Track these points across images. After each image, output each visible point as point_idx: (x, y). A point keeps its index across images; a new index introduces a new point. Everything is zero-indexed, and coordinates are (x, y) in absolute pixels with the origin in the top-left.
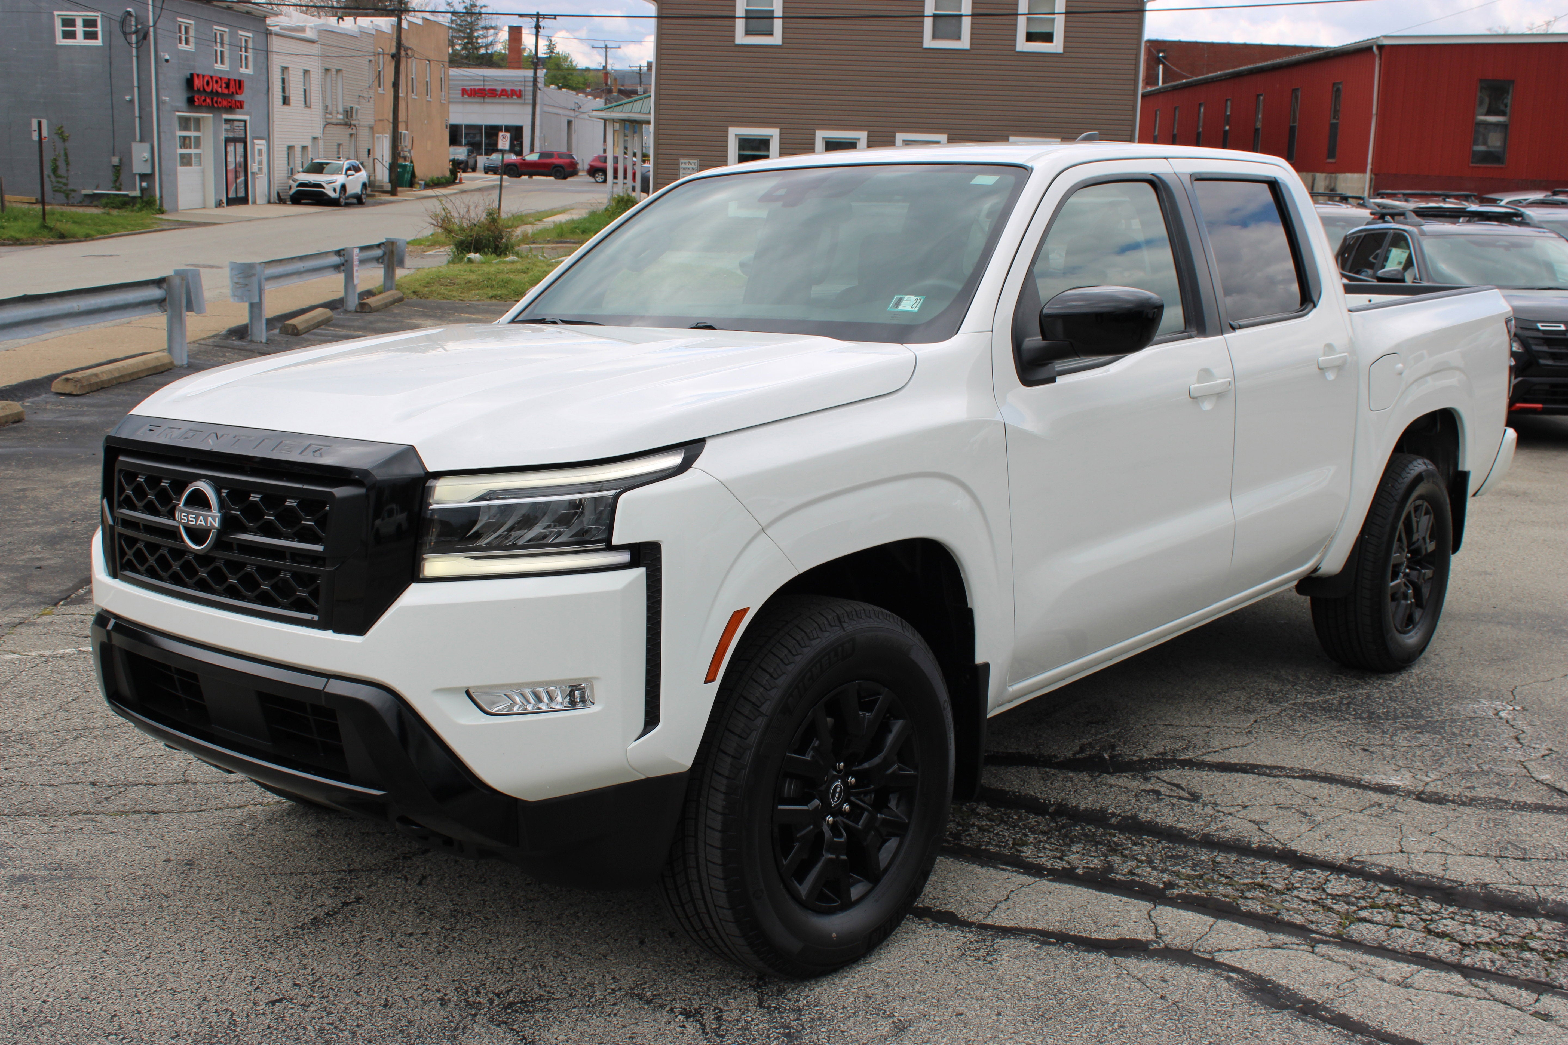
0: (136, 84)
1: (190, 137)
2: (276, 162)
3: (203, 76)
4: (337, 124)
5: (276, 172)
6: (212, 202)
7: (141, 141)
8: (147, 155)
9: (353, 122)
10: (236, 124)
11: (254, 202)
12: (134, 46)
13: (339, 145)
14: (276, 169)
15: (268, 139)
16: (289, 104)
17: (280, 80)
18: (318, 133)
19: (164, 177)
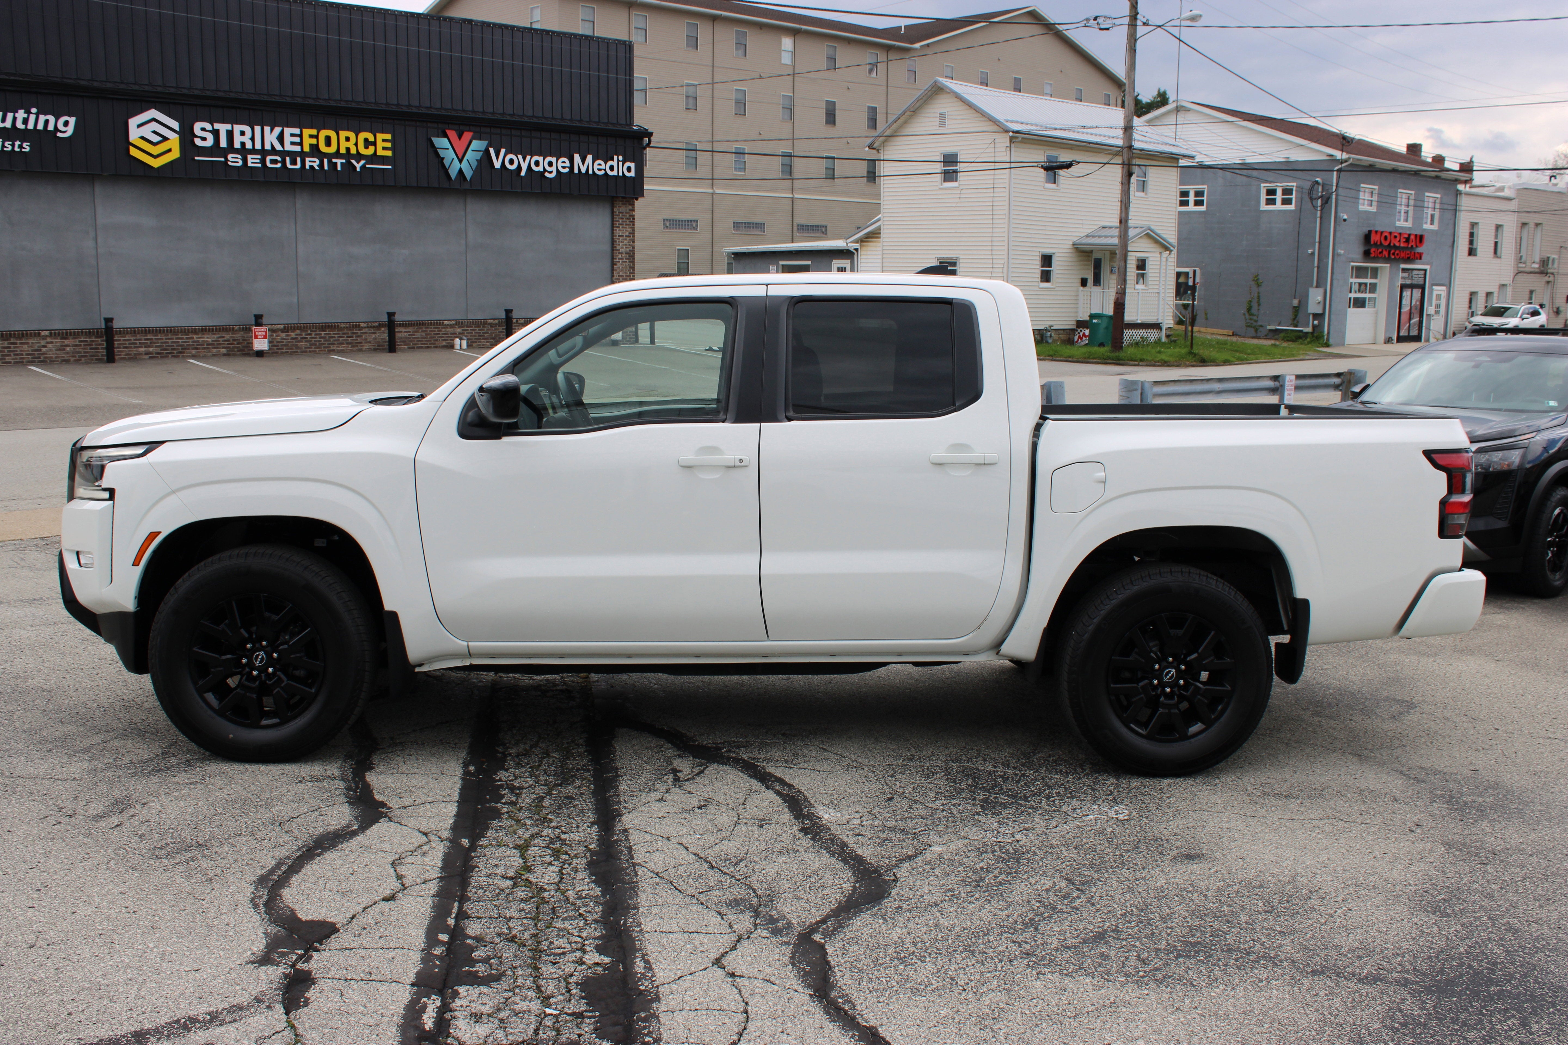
0: (1317, 240)
1: (1366, 284)
2: (1454, 306)
3: (1382, 233)
4: (1531, 273)
5: (1453, 314)
6: (1381, 337)
7: (1317, 287)
8: (1320, 298)
9: (1549, 271)
10: (1415, 272)
11: (1427, 340)
12: (1319, 209)
13: (1531, 292)
14: (1454, 311)
15: (1449, 286)
16: (1475, 255)
17: (1468, 234)
18: (1507, 280)
19: (1333, 317)
